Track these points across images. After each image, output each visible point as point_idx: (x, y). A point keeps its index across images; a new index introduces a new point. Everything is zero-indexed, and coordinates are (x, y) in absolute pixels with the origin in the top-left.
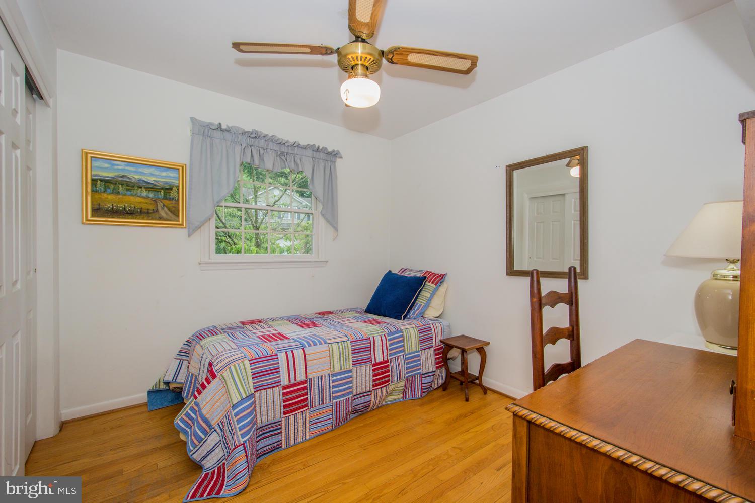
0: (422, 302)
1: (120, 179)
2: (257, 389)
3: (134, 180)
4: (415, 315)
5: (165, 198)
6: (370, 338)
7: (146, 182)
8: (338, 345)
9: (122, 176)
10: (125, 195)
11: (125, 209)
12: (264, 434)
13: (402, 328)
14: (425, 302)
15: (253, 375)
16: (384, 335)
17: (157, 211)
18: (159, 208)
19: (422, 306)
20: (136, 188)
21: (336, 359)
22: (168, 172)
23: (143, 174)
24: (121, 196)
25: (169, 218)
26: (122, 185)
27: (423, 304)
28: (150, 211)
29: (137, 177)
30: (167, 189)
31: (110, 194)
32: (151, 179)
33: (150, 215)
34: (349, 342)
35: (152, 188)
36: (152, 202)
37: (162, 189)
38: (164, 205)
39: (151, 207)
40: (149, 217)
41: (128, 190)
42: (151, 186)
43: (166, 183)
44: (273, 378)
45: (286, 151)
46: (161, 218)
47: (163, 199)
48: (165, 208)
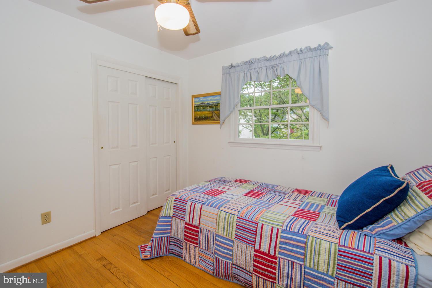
0: (395, 220)
1: (202, 104)
2: (175, 216)
3: (205, 104)
4: (374, 232)
5: (216, 110)
6: (257, 224)
7: (209, 104)
8: (226, 214)
9: (202, 103)
10: (203, 111)
11: (203, 117)
12: (175, 242)
13: (311, 234)
14: (400, 221)
15: (174, 206)
16: (278, 229)
17: (213, 117)
18: (214, 115)
19: (391, 225)
20: (206, 107)
21: (221, 224)
22: (217, 97)
23: (208, 100)
24: (202, 112)
25: (217, 120)
26: (202, 107)
27: (395, 223)
28: (211, 117)
29: (206, 102)
30: (216, 105)
31: (199, 111)
32: (211, 102)
33: (211, 119)
34: (236, 217)
35: (211, 106)
36: (211, 113)
37: (214, 106)
38: (215, 114)
39: (211, 115)
40: (210, 120)
41: (204, 109)
42: (211, 105)
43: (216, 103)
44: (182, 214)
45: (275, 63)
46: (214, 120)
47: (215, 111)
48: (216, 115)
